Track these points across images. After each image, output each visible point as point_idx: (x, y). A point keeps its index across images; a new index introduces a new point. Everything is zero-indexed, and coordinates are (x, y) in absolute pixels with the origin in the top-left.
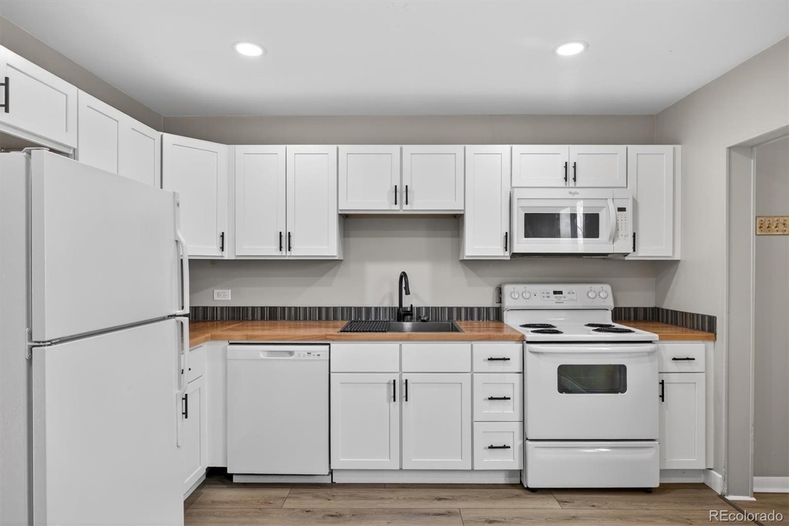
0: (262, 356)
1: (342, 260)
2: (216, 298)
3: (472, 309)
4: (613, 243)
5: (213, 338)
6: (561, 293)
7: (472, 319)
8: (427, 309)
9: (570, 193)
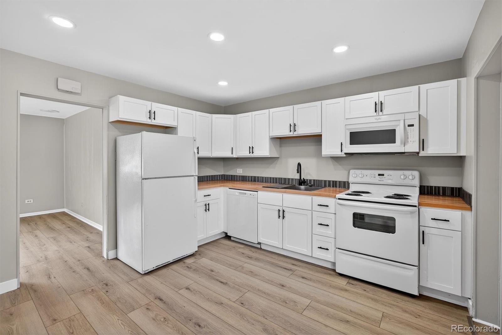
0: (237, 194)
1: (278, 158)
2: (238, 172)
3: (336, 182)
4: (404, 146)
5: (224, 186)
6: (383, 175)
7: (336, 187)
8: (314, 180)
9: (376, 119)
